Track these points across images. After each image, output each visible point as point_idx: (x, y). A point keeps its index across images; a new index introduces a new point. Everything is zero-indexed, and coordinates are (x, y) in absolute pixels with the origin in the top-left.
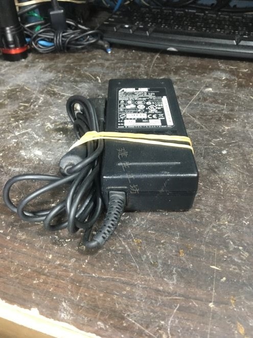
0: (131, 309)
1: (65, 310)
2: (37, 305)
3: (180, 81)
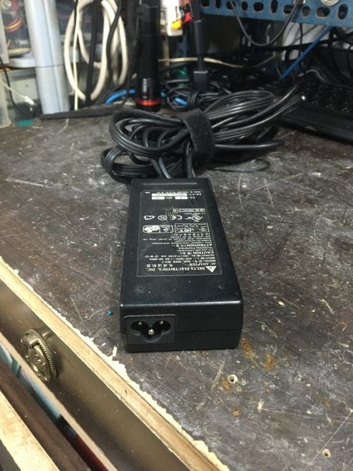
0: (78, 294)
1: (35, 278)
2: (20, 269)
3: (292, 160)
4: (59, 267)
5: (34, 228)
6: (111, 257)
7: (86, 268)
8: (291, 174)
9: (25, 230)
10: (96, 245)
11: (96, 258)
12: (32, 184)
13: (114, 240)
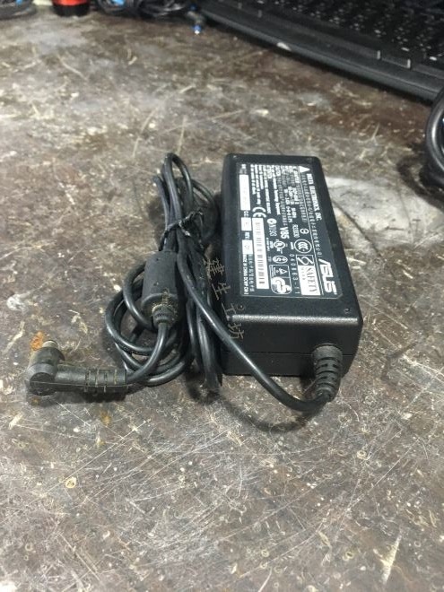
3: (239, 90)
8: (226, 111)
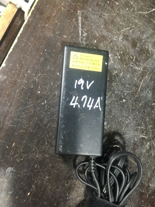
4: (15, 84)
5: (42, 53)
6: (32, 105)
7: (20, 97)
9: (38, 50)
10: (39, 92)
11: (29, 98)
12: (80, 28)
13: (47, 99)
